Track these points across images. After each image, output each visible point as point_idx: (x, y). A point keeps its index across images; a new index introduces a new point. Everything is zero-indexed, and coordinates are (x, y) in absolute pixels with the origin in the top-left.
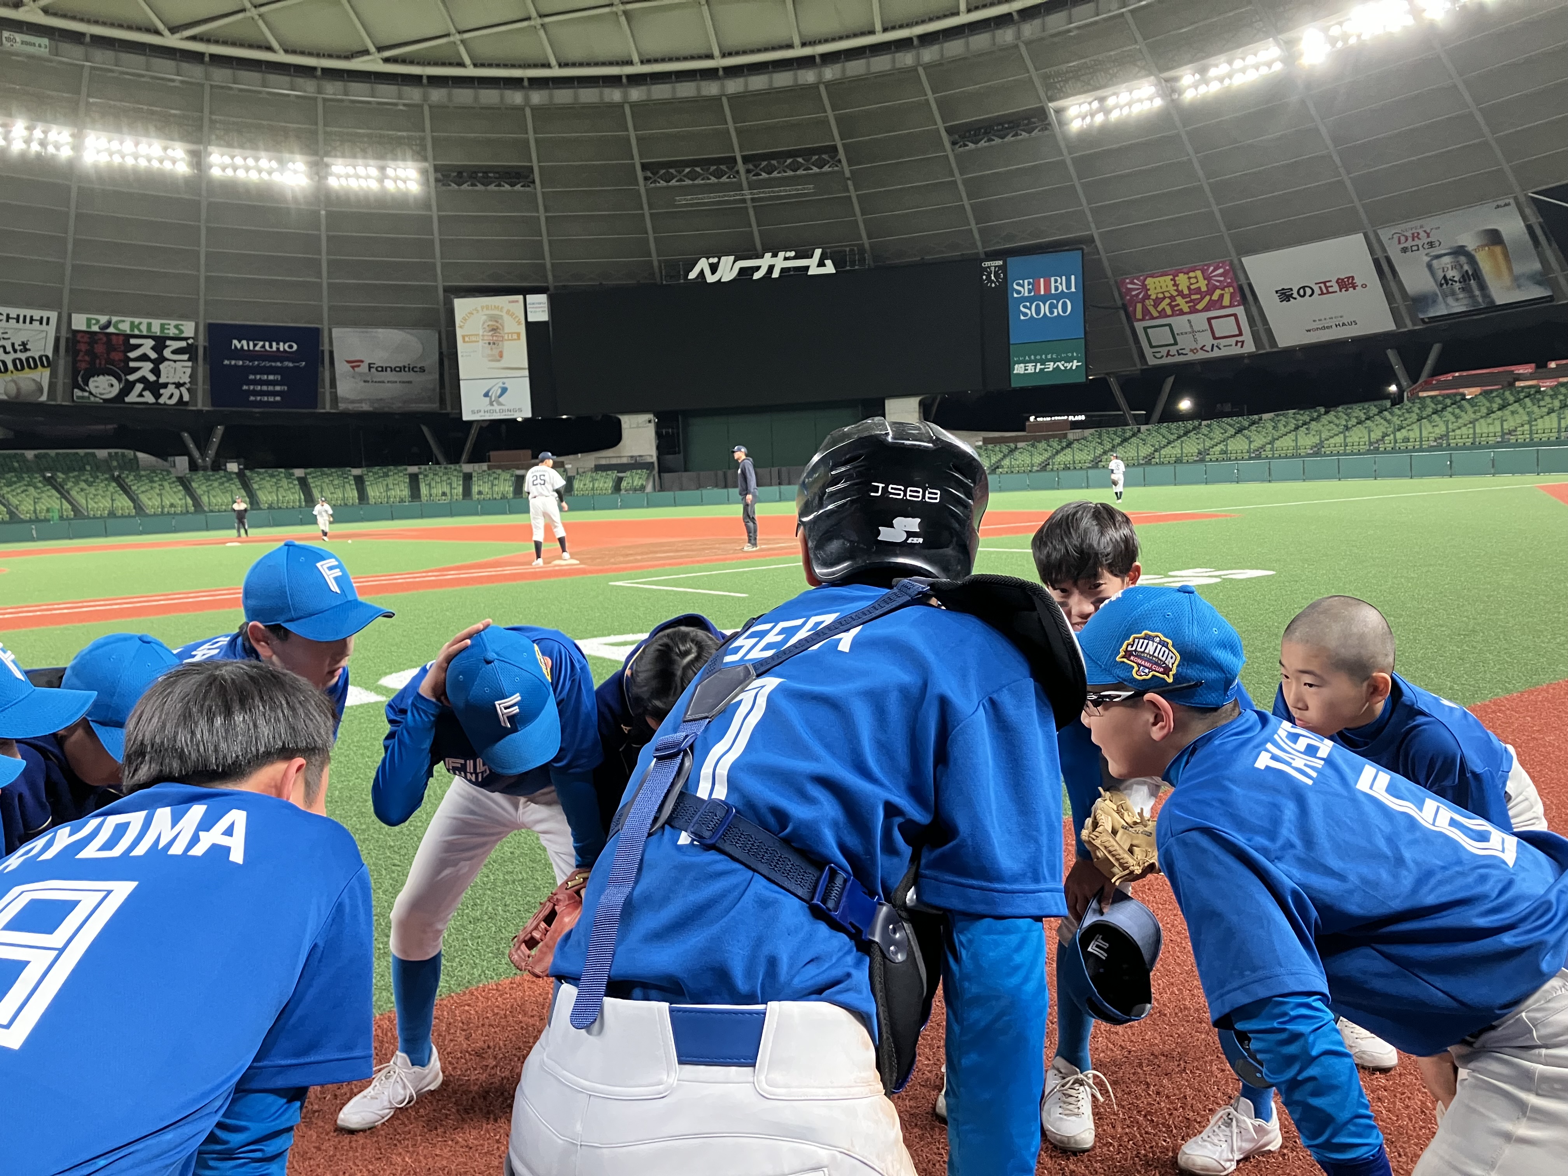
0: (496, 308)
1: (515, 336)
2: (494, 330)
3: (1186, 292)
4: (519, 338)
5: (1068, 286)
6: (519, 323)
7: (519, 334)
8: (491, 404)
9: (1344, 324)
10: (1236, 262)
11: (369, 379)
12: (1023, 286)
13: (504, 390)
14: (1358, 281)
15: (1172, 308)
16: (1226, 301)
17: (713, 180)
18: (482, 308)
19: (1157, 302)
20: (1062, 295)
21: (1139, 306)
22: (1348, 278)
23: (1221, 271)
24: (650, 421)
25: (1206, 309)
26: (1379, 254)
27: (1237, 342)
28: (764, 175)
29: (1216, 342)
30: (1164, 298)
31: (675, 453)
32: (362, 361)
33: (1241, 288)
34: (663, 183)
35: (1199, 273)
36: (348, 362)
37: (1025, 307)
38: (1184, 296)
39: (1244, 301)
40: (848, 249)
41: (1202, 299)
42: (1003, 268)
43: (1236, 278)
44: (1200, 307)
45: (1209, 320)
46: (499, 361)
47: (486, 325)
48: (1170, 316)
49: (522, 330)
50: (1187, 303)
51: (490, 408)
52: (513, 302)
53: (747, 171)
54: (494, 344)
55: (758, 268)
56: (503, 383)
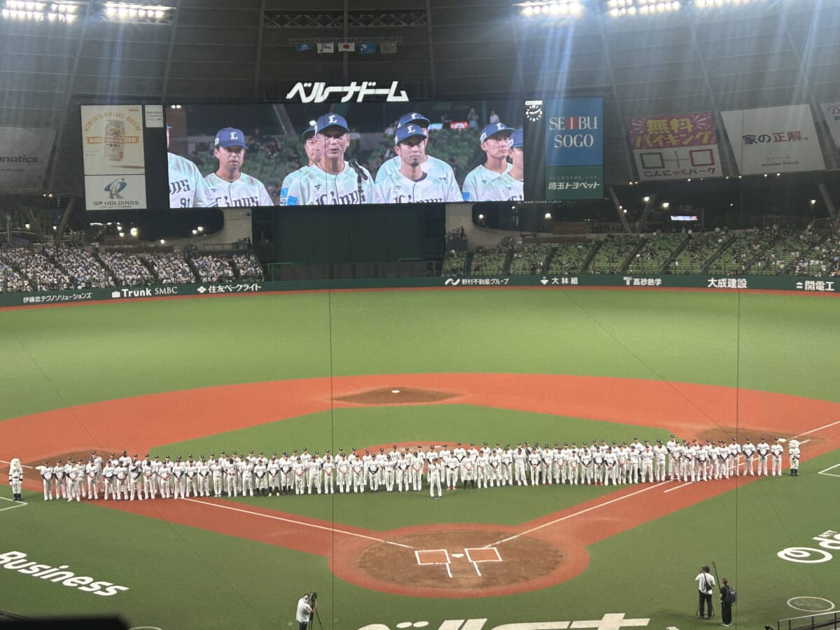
0: (119, 115)
1: (134, 140)
2: (117, 133)
3: (676, 131)
4: (137, 142)
5: (592, 125)
6: (138, 128)
7: (137, 138)
8: (112, 197)
9: (789, 163)
10: (716, 114)
12: (557, 123)
13: (123, 185)
14: (803, 135)
15: (664, 141)
16: (705, 140)
18: (106, 114)
19: (653, 137)
21: (639, 139)
22: (796, 132)
23: (704, 119)
25: (690, 144)
26: (820, 119)
27: (709, 169)
29: (693, 168)
30: (659, 134)
33: (717, 131)
34: (278, 26)
35: (688, 120)
37: (558, 138)
38: (674, 135)
39: (718, 141)
40: (419, 83)
41: (688, 137)
42: (542, 107)
43: (715, 124)
44: (686, 142)
45: (691, 152)
46: (119, 160)
47: (109, 129)
48: (661, 147)
49: (140, 134)
50: (675, 139)
51: (110, 200)
52: (133, 110)
53: (350, 21)
54: (115, 145)
55: (345, 94)
56: (123, 179)
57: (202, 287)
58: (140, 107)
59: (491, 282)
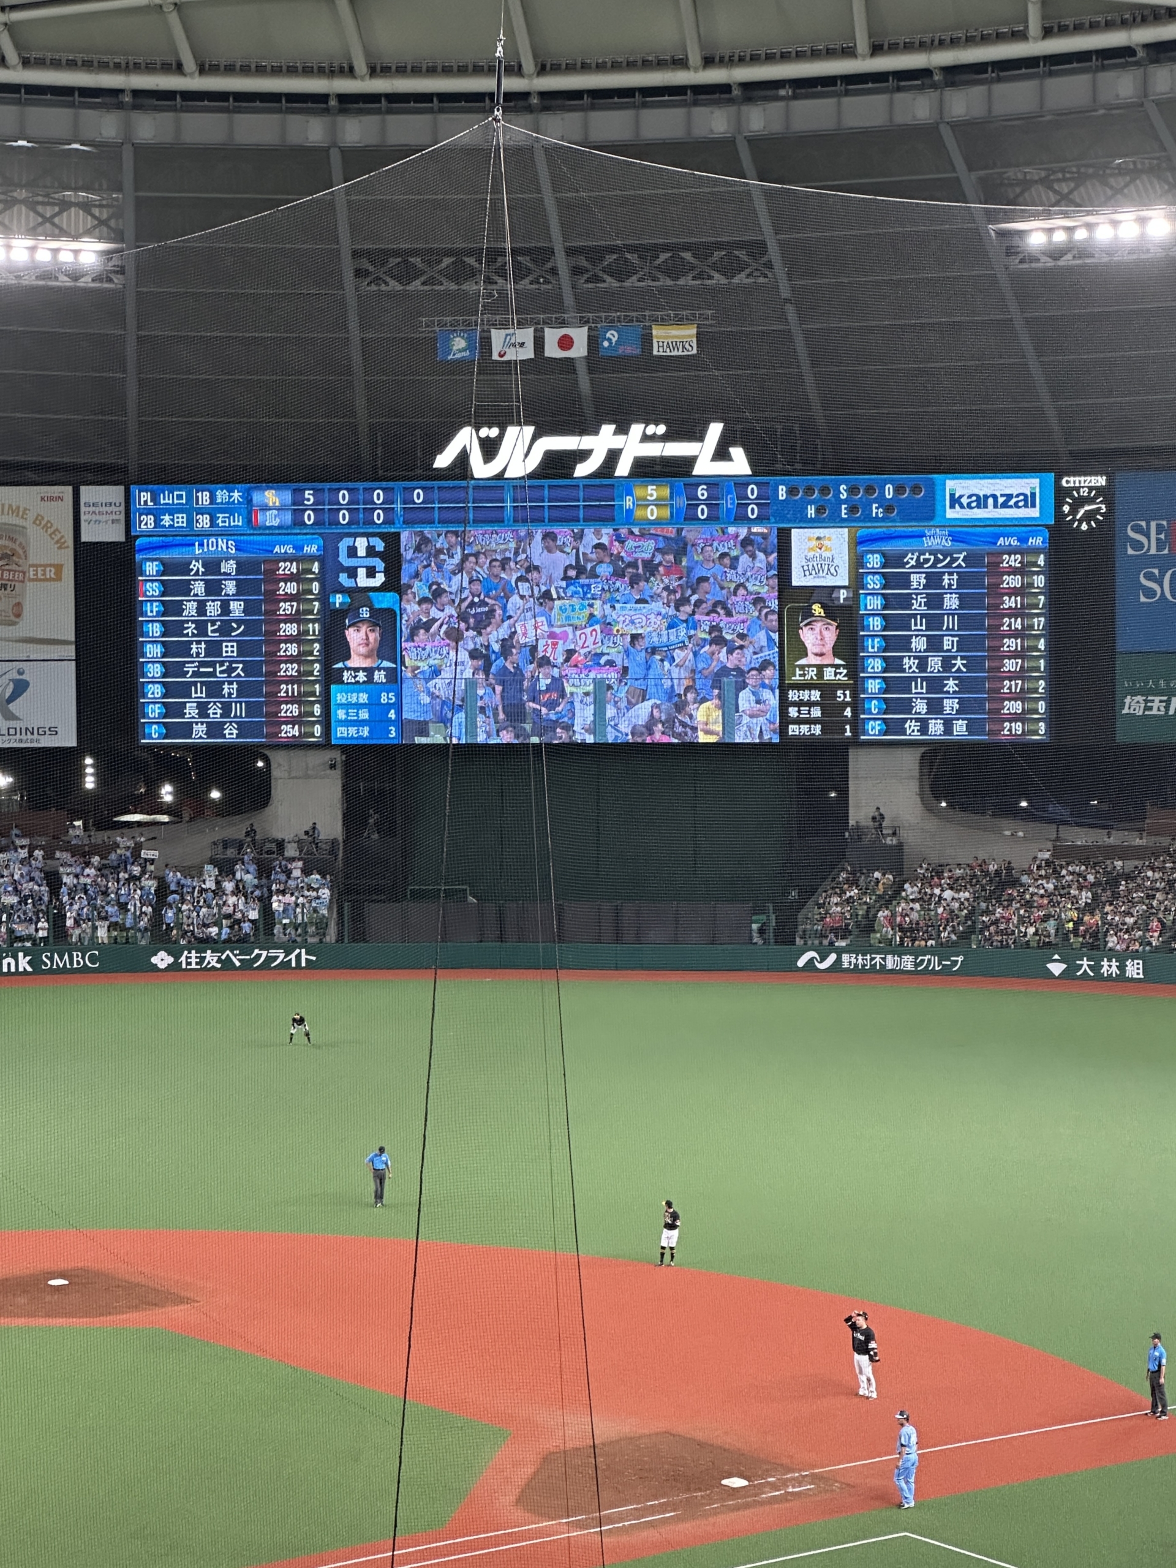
0: (15, 511)
1: (51, 573)
2: (7, 557)
4: (59, 578)
6: (61, 546)
7: (59, 568)
12: (1147, 534)
13: (21, 687)
24: (333, 767)
34: (394, 285)
37: (1150, 577)
40: (780, 426)
42: (1107, 493)
46: (14, 624)
49: (67, 559)
52: (51, 499)
53: (575, 271)
54: (5, 587)
55: (583, 455)
56: (20, 673)
57: (162, 954)
58: (69, 489)
59: (916, 965)
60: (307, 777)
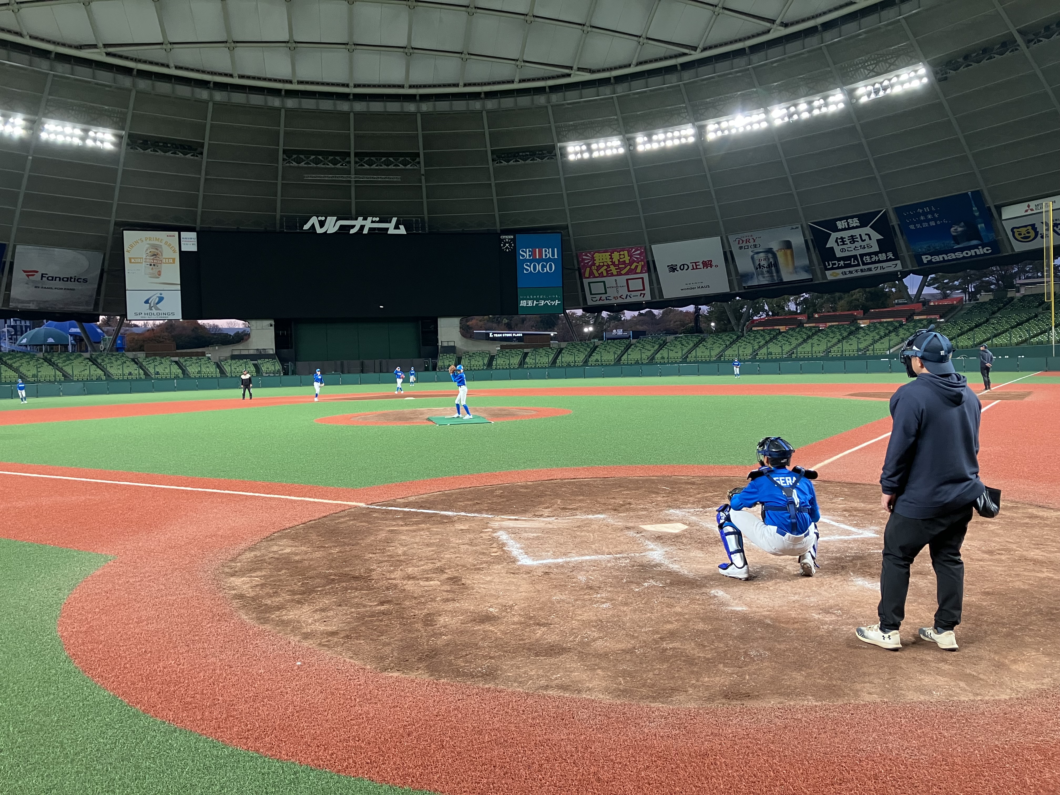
0: (157, 239)
1: (171, 261)
2: (155, 255)
3: (617, 263)
4: (174, 263)
5: (553, 255)
6: (175, 252)
7: (174, 259)
8: (150, 308)
9: (702, 287)
10: (648, 247)
11: (40, 285)
12: (526, 253)
13: (161, 299)
14: (714, 263)
15: (607, 271)
16: (639, 270)
17: (331, 166)
18: (146, 239)
19: (599, 267)
20: (549, 260)
21: (588, 269)
22: (709, 261)
23: (639, 252)
24: (271, 325)
25: (627, 274)
26: (727, 249)
27: (641, 294)
28: (367, 167)
29: (629, 294)
30: (604, 265)
31: (288, 348)
32: (37, 272)
33: (648, 262)
34: (295, 164)
35: (626, 252)
36: (25, 271)
37: (527, 265)
38: (615, 265)
39: (649, 271)
40: (414, 219)
41: (625, 267)
42: (514, 240)
43: (646, 257)
44: (623, 272)
45: (627, 280)
46: (158, 278)
47: (148, 252)
48: (605, 277)
49: (177, 256)
50: (616, 269)
51: (149, 311)
52: (170, 236)
53: (356, 163)
54: (154, 265)
55: (353, 226)
56: (161, 294)
58: (177, 233)
60: (263, 329)
